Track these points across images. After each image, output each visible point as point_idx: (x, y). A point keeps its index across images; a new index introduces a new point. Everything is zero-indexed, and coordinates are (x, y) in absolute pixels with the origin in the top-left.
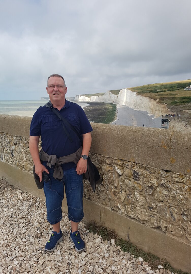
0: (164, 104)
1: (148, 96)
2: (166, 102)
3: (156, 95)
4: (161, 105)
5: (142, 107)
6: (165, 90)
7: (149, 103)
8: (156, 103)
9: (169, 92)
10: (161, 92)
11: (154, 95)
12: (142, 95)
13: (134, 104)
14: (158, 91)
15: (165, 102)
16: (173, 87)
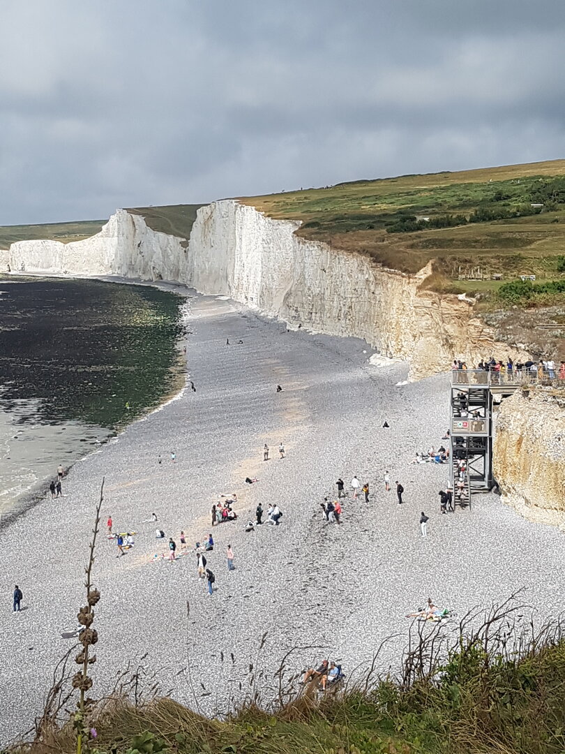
0: (462, 297)
1: (363, 251)
2: (471, 289)
3: (412, 246)
4: (444, 304)
5: (335, 313)
6: (459, 217)
7: (372, 288)
8: (414, 290)
9: (482, 225)
10: (437, 224)
11: (397, 243)
12: (329, 243)
13: (288, 295)
14: (423, 222)
15: (462, 287)
16: (508, 197)
